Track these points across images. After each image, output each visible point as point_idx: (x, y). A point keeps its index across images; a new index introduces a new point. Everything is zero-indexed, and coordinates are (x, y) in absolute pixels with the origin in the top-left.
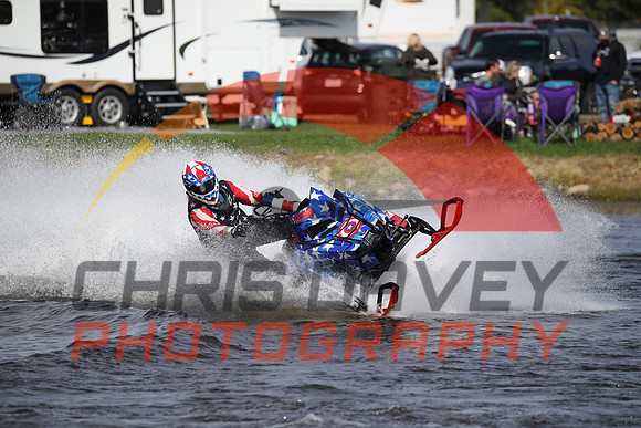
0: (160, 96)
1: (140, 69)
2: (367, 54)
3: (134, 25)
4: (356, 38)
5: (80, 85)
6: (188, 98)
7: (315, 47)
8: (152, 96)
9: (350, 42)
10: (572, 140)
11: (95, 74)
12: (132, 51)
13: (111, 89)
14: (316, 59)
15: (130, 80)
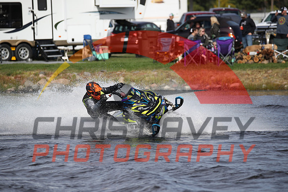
0: (46, 47)
1: (37, 35)
2: (139, 26)
3: (34, 15)
4: (135, 19)
5: (10, 42)
6: (59, 47)
7: (116, 23)
8: (43, 47)
9: (132, 21)
10: (231, 63)
11: (17, 37)
12: (33, 27)
13: (24, 44)
14: (116, 29)
15: (33, 40)
